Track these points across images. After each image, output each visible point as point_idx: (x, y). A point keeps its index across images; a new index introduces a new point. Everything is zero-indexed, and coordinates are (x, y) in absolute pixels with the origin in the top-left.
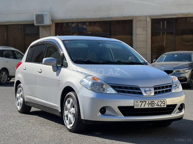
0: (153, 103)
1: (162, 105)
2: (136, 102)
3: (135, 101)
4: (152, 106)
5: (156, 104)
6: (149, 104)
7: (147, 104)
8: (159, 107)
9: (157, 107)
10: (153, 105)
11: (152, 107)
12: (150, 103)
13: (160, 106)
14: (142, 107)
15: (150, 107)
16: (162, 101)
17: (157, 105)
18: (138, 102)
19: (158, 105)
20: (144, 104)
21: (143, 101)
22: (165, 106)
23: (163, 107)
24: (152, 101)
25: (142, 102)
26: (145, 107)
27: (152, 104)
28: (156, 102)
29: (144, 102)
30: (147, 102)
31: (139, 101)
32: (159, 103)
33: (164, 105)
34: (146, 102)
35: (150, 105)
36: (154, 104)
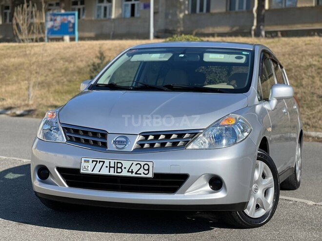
0: (119, 165)
1: (141, 171)
2: (85, 161)
3: (83, 159)
4: (117, 172)
5: (125, 168)
6: (110, 167)
7: (107, 167)
8: (134, 175)
9: (130, 174)
10: (119, 170)
11: (116, 174)
12: (112, 165)
13: (136, 173)
14: (96, 172)
15: (112, 173)
16: (142, 163)
17: (128, 171)
18: (88, 161)
19: (132, 172)
20: (99, 165)
21: (98, 160)
22: (150, 175)
23: (143, 175)
24: (117, 163)
25: (97, 161)
26: (102, 172)
27: (117, 168)
28: (126, 164)
29: (100, 161)
30: (107, 164)
31: (91, 160)
32: (135, 168)
33: (146, 172)
34: (104, 162)
35: (112, 169)
36: (121, 168)
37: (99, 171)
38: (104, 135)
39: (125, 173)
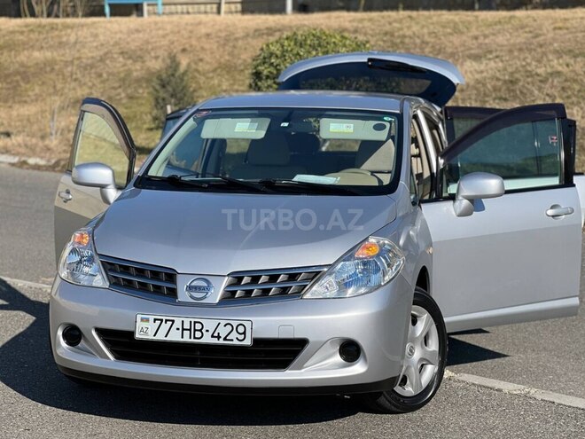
0: (198, 327)
1: (234, 335)
2: (142, 320)
3: (139, 317)
4: (195, 338)
5: (207, 331)
6: (183, 329)
7: (178, 329)
8: (221, 341)
9: (215, 341)
10: (198, 334)
11: (192, 340)
12: (187, 326)
13: (225, 339)
14: (161, 337)
15: (186, 339)
16: (235, 324)
17: (212, 336)
18: (147, 320)
19: (219, 337)
20: (165, 327)
21: (164, 318)
22: (248, 342)
23: (236, 342)
24: (195, 322)
25: (162, 320)
26: (169, 338)
27: (195, 330)
28: (209, 325)
29: (166, 321)
30: (178, 324)
31: (152, 318)
32: (223, 331)
33: (241, 337)
34: (173, 321)
35: (186, 333)
36: (201, 330)
37: (166, 336)
38: (171, 276)
39: (207, 339)
